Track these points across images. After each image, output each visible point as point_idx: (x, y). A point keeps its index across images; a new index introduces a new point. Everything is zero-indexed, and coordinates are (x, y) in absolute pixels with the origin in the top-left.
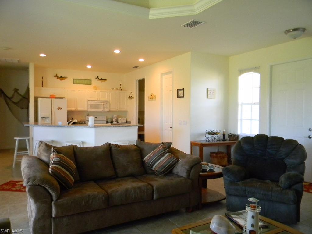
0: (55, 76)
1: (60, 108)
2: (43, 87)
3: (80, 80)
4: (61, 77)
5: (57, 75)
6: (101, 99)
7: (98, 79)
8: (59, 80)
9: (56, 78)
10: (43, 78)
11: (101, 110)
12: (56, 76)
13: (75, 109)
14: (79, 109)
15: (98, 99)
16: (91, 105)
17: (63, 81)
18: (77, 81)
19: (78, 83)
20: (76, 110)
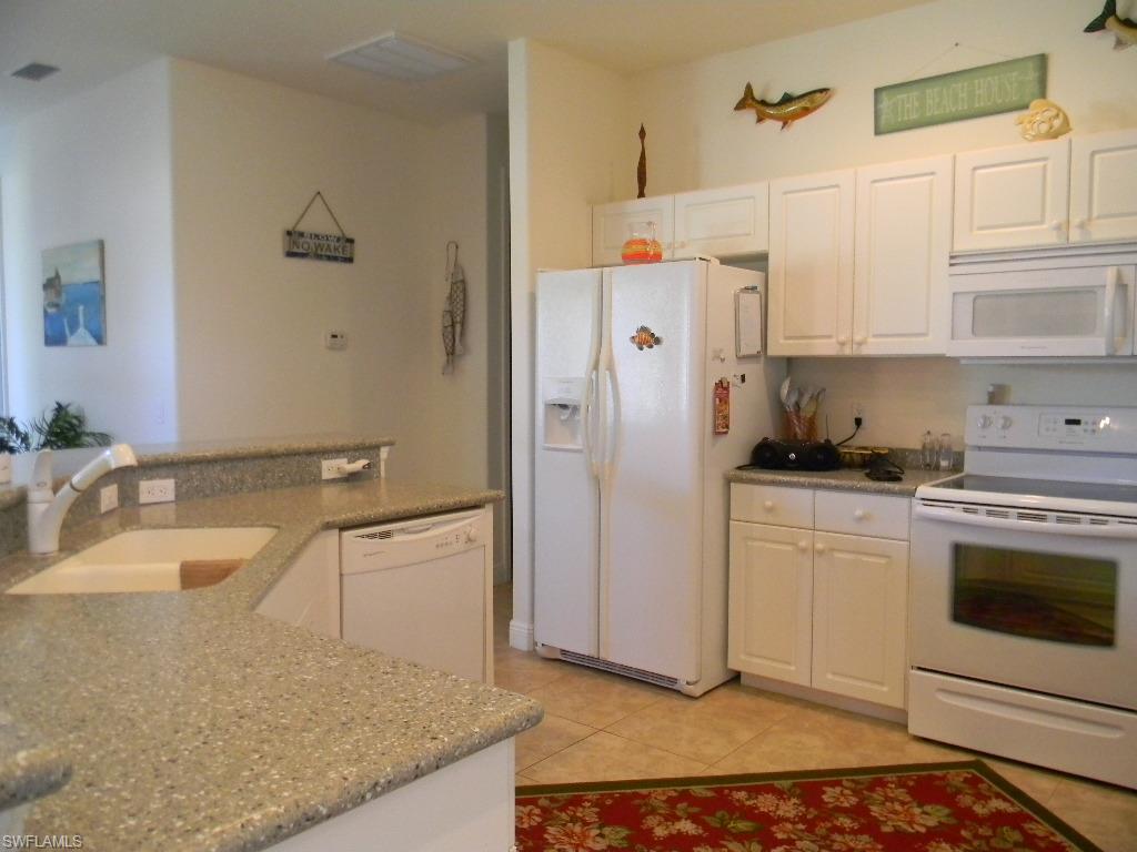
0: (740, 106)
1: (646, 339)
2: (641, 195)
3: (932, 92)
4: (787, 99)
5: (749, 89)
6: (1103, 231)
7: (1113, 30)
8: (772, 126)
9: (749, 115)
10: (642, 133)
11: (1092, 345)
12: (748, 100)
13: (842, 344)
14: (874, 348)
15: (1075, 236)
16: (978, 296)
17: (799, 125)
18: (909, 102)
19: (914, 116)
20: (847, 352)
